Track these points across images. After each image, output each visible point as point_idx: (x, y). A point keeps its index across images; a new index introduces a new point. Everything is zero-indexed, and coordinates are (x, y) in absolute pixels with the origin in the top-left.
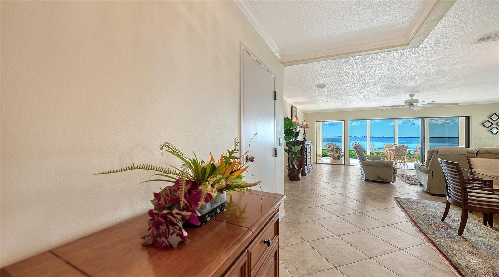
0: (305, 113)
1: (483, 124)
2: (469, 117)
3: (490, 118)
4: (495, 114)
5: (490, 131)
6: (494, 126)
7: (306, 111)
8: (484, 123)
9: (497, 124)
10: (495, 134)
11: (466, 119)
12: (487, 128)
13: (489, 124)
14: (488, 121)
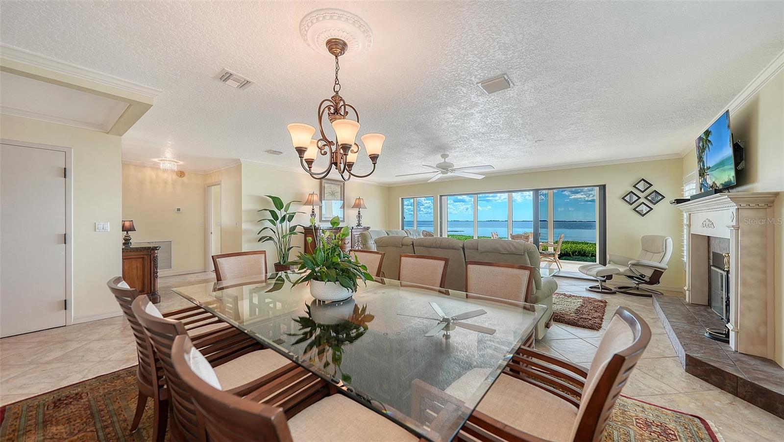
0: (389, 187)
1: (623, 198)
2: (604, 186)
3: (634, 186)
4: (643, 180)
5: (635, 209)
6: (641, 201)
7: (388, 184)
8: (625, 197)
9: (646, 198)
10: (643, 216)
11: (600, 190)
12: (631, 204)
13: (635, 198)
14: (632, 192)
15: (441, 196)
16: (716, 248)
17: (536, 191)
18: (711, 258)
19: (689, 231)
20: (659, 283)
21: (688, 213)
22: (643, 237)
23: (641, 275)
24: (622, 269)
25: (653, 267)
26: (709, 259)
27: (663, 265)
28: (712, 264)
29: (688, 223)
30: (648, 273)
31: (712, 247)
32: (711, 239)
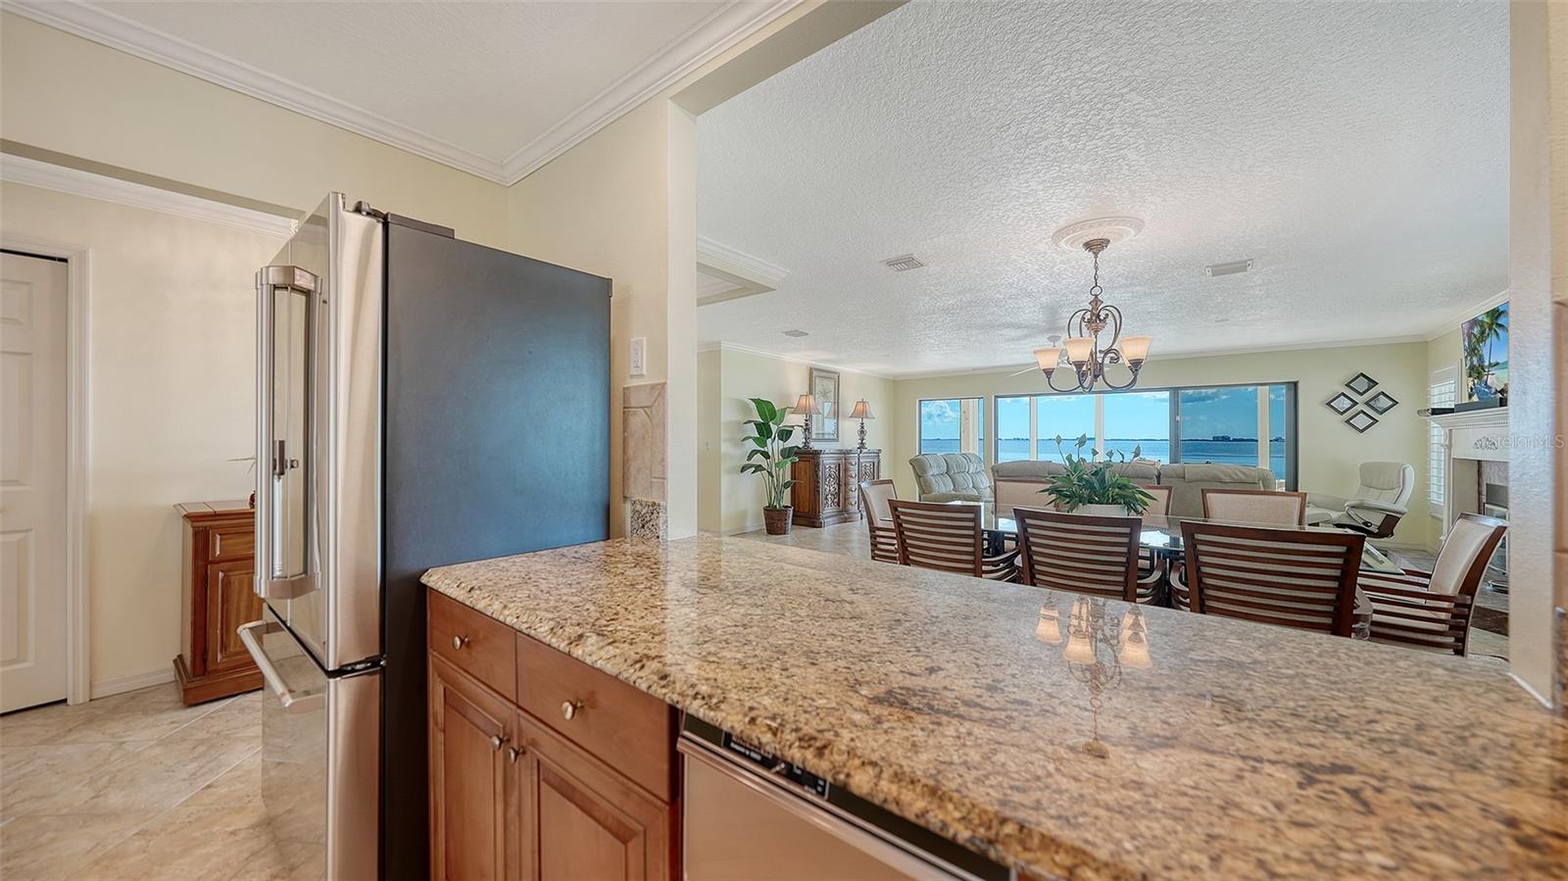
0: (894, 381)
1: (1329, 404)
2: (1296, 384)
3: (1348, 385)
4: (1362, 375)
5: (1348, 422)
6: (1359, 408)
7: (895, 376)
8: (1332, 401)
9: (1367, 403)
10: (1362, 431)
11: (1288, 389)
12: (1342, 413)
13: (1347, 403)
14: (1343, 394)
15: (996, 397)
16: (1491, 477)
17: (1175, 391)
18: (1484, 492)
19: (1450, 455)
20: (1393, 535)
21: (1447, 430)
22: (1362, 465)
23: (1365, 523)
24: (1335, 515)
25: (1385, 510)
26: (1480, 493)
27: (1399, 507)
28: (1485, 501)
29: (1447, 443)
30: (1376, 520)
31: (1484, 477)
32: (1484, 465)
